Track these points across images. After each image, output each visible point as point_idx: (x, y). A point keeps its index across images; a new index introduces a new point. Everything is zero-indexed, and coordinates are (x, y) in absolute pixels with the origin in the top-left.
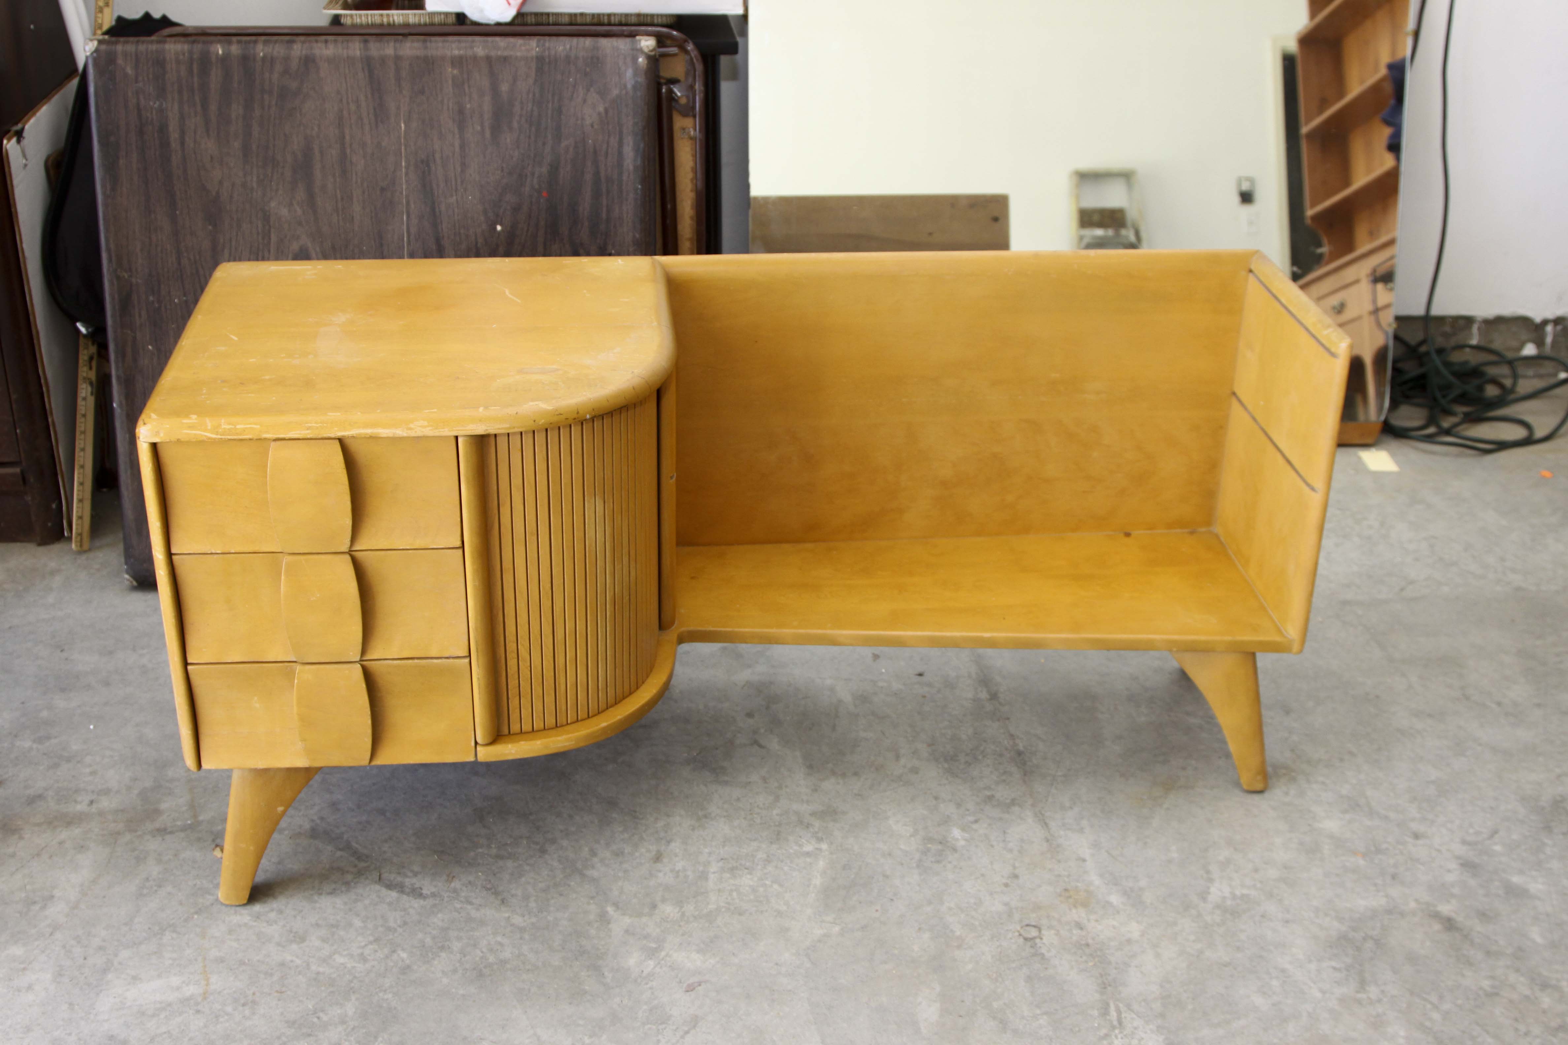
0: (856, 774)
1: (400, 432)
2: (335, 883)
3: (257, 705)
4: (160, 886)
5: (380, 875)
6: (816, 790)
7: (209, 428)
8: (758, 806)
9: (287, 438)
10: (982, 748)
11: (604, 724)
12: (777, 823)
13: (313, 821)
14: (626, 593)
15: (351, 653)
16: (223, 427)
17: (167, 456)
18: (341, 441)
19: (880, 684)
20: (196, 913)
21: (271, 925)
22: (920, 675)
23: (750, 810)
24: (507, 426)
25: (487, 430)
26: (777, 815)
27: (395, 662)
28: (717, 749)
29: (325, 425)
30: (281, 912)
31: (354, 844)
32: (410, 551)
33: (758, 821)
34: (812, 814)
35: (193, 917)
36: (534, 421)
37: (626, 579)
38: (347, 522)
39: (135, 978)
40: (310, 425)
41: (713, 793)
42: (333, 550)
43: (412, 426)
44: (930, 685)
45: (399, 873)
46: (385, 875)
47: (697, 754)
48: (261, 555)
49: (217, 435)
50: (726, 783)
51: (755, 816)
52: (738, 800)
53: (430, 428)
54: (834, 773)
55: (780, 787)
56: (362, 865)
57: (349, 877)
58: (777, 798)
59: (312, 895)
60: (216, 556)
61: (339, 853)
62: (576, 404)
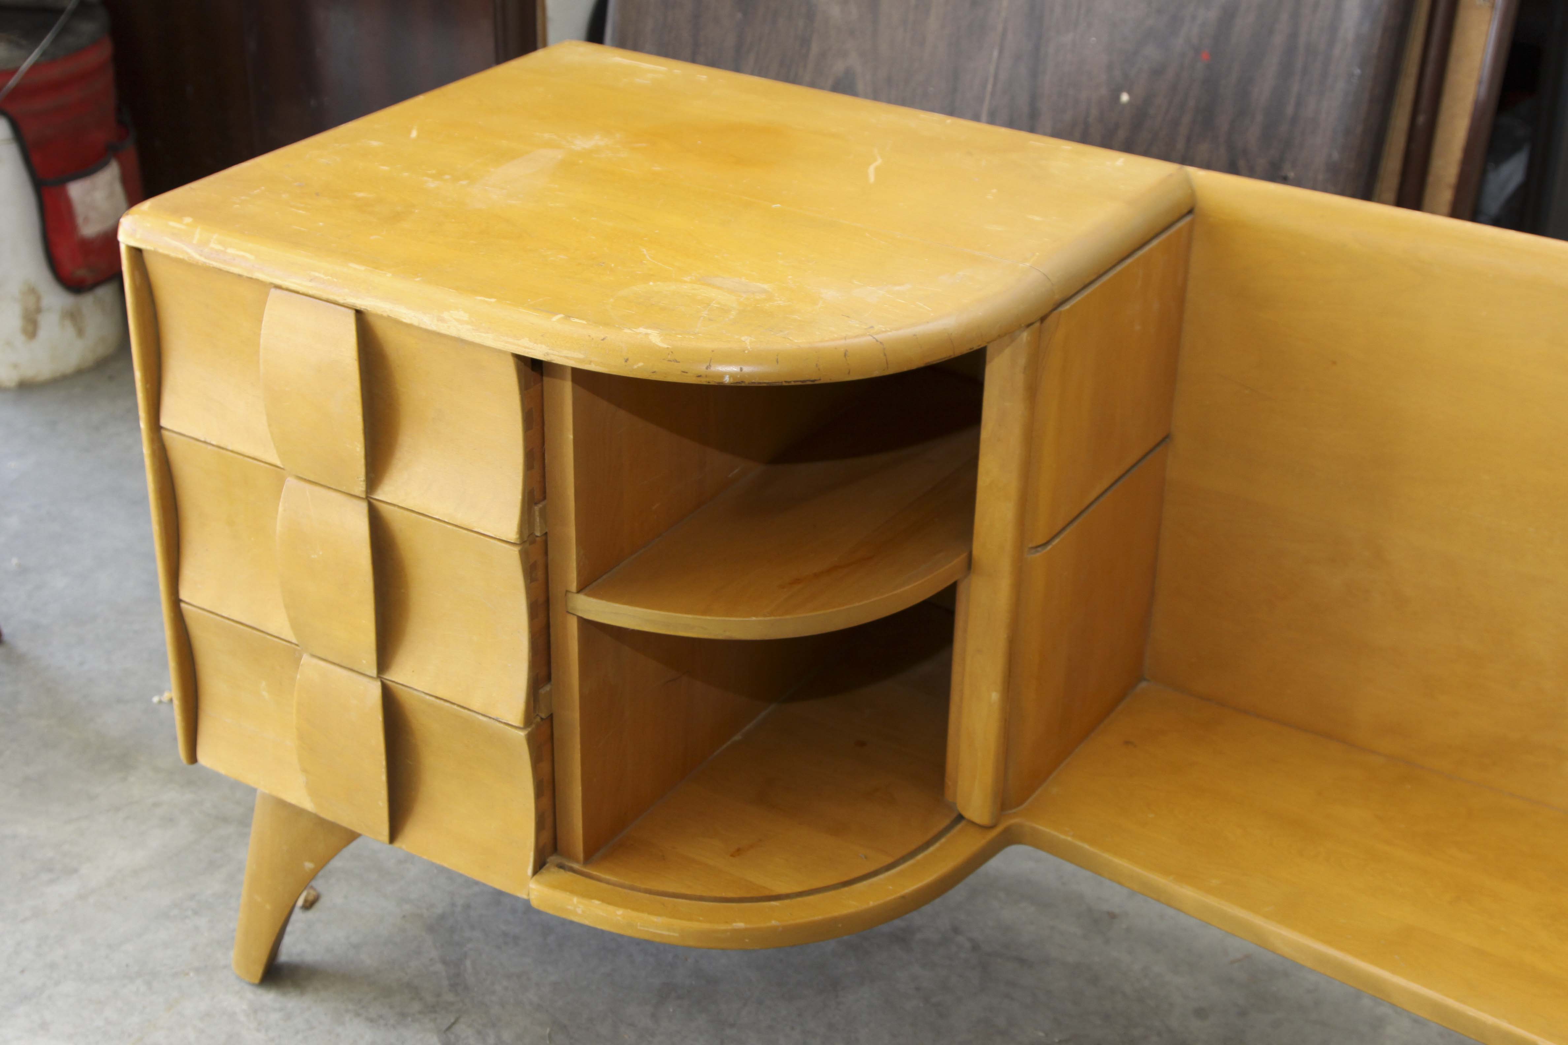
1: (427, 321)
2: (391, 1007)
3: (266, 695)
4: (196, 913)
5: (454, 1024)
7: (195, 242)
9: (284, 287)
11: (741, 925)
13: (453, 905)
15: (364, 662)
16: (212, 245)
17: (159, 273)
18: (359, 314)
20: (197, 970)
21: (258, 1030)
24: (581, 356)
25: (548, 354)
27: (428, 697)
29: (335, 280)
30: (288, 1017)
31: (468, 963)
32: (449, 526)
35: (187, 974)
36: (627, 360)
38: (358, 449)
39: (44, 1026)
40: (317, 274)
42: (344, 489)
43: (446, 315)
45: (479, 1033)
46: (462, 1029)
48: (262, 464)
49: (201, 255)
53: (469, 327)
56: (450, 997)
57: (416, 1006)
59: (347, 1011)
60: (210, 447)
61: (439, 967)
62: (713, 351)
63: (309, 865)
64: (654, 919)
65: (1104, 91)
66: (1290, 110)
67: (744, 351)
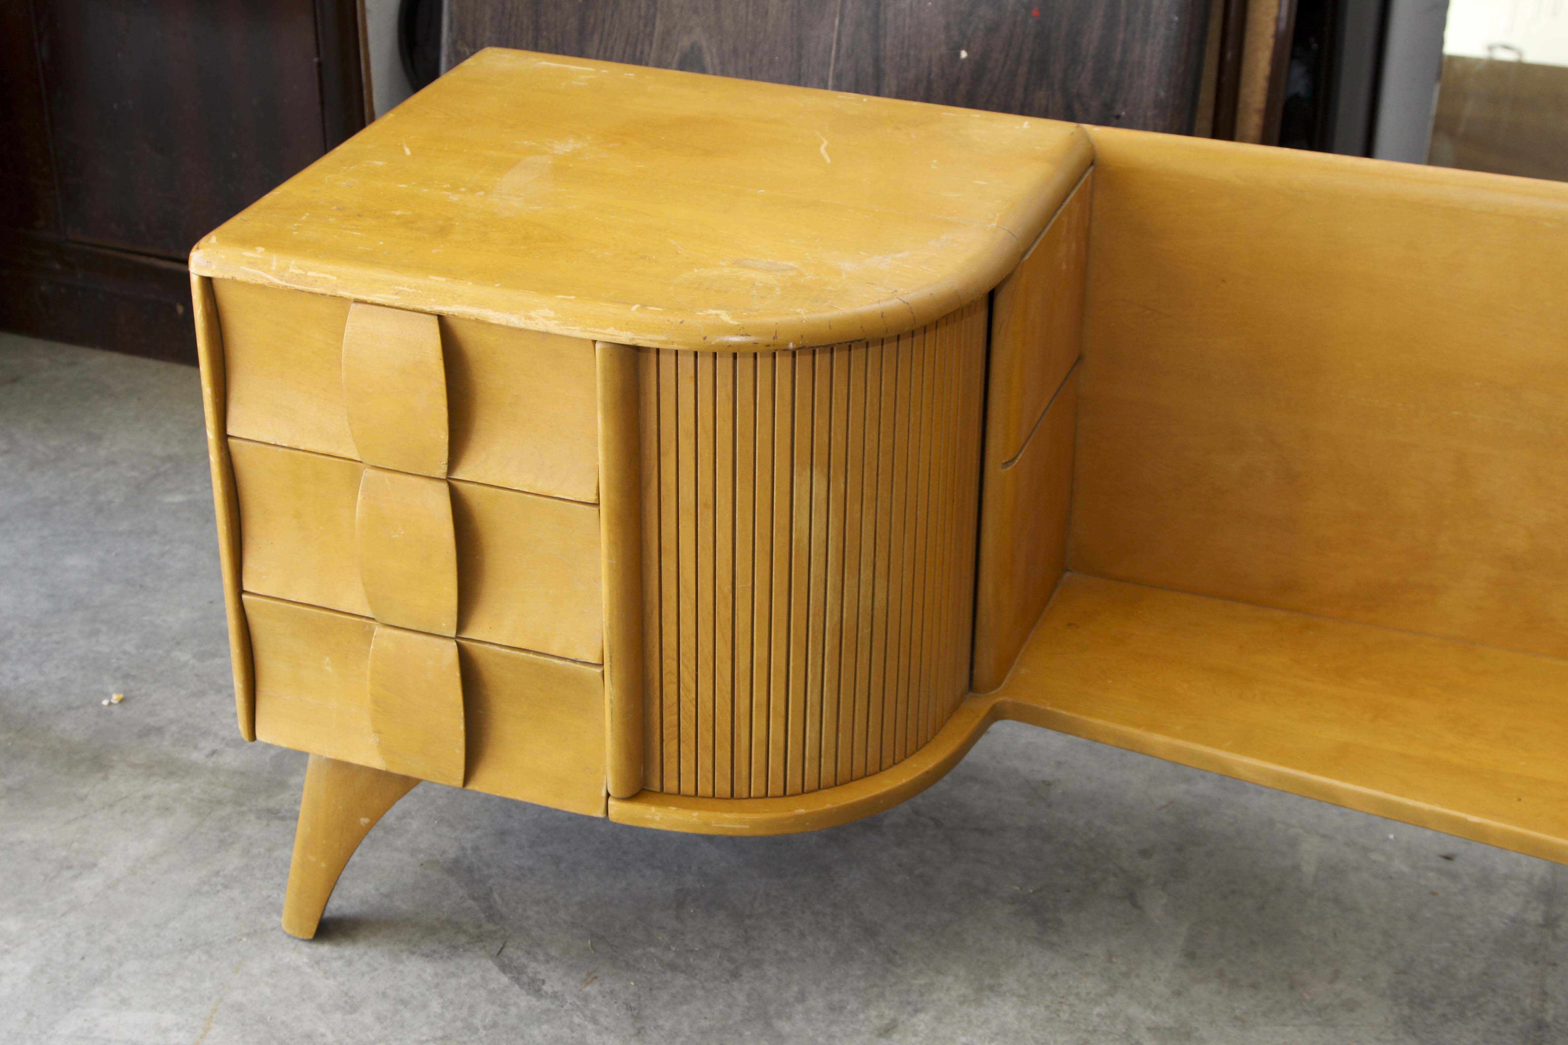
0: (1254, 986)
1: (516, 321)
2: (440, 942)
3: (329, 669)
4: (226, 887)
5: (502, 949)
6: (1178, 994)
7: (274, 268)
8: (1077, 995)
9: (369, 301)
10: (1482, 1000)
11: (802, 811)
12: (1091, 1028)
13: (463, 849)
14: (864, 623)
15: (444, 624)
16: (292, 270)
17: (228, 298)
18: (441, 319)
19: (1374, 856)
20: (248, 935)
21: (327, 978)
22: (1448, 858)
23: (1063, 997)
24: (664, 338)
25: (634, 339)
26: (1099, 1015)
27: (504, 650)
28: (1068, 891)
29: (420, 292)
30: (350, 963)
31: (496, 896)
32: (529, 496)
33: (1065, 1016)
34: (1154, 1030)
35: (241, 940)
36: (705, 338)
37: (865, 602)
38: (442, 437)
39: (125, 1002)
40: (401, 288)
41: (1022, 956)
42: (425, 473)
43: (532, 314)
44: (1454, 877)
45: (528, 953)
46: (509, 951)
47: (1034, 892)
48: (336, 460)
49: (282, 280)
50: (1051, 946)
51: (1065, 1007)
52: (1054, 976)
53: (557, 322)
54: (1221, 974)
55: (1126, 975)
56: (491, 927)
57: (463, 939)
58: (1114, 989)
59: (402, 951)
60: (281, 450)
61: (470, 903)
62: (776, 324)
63: (364, 821)
64: (726, 816)
65: (943, 49)
66: (1117, 56)
67: (802, 321)
